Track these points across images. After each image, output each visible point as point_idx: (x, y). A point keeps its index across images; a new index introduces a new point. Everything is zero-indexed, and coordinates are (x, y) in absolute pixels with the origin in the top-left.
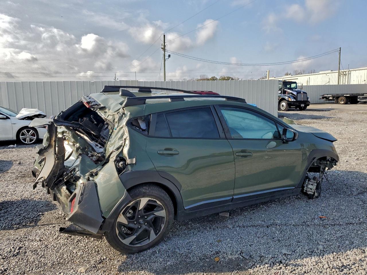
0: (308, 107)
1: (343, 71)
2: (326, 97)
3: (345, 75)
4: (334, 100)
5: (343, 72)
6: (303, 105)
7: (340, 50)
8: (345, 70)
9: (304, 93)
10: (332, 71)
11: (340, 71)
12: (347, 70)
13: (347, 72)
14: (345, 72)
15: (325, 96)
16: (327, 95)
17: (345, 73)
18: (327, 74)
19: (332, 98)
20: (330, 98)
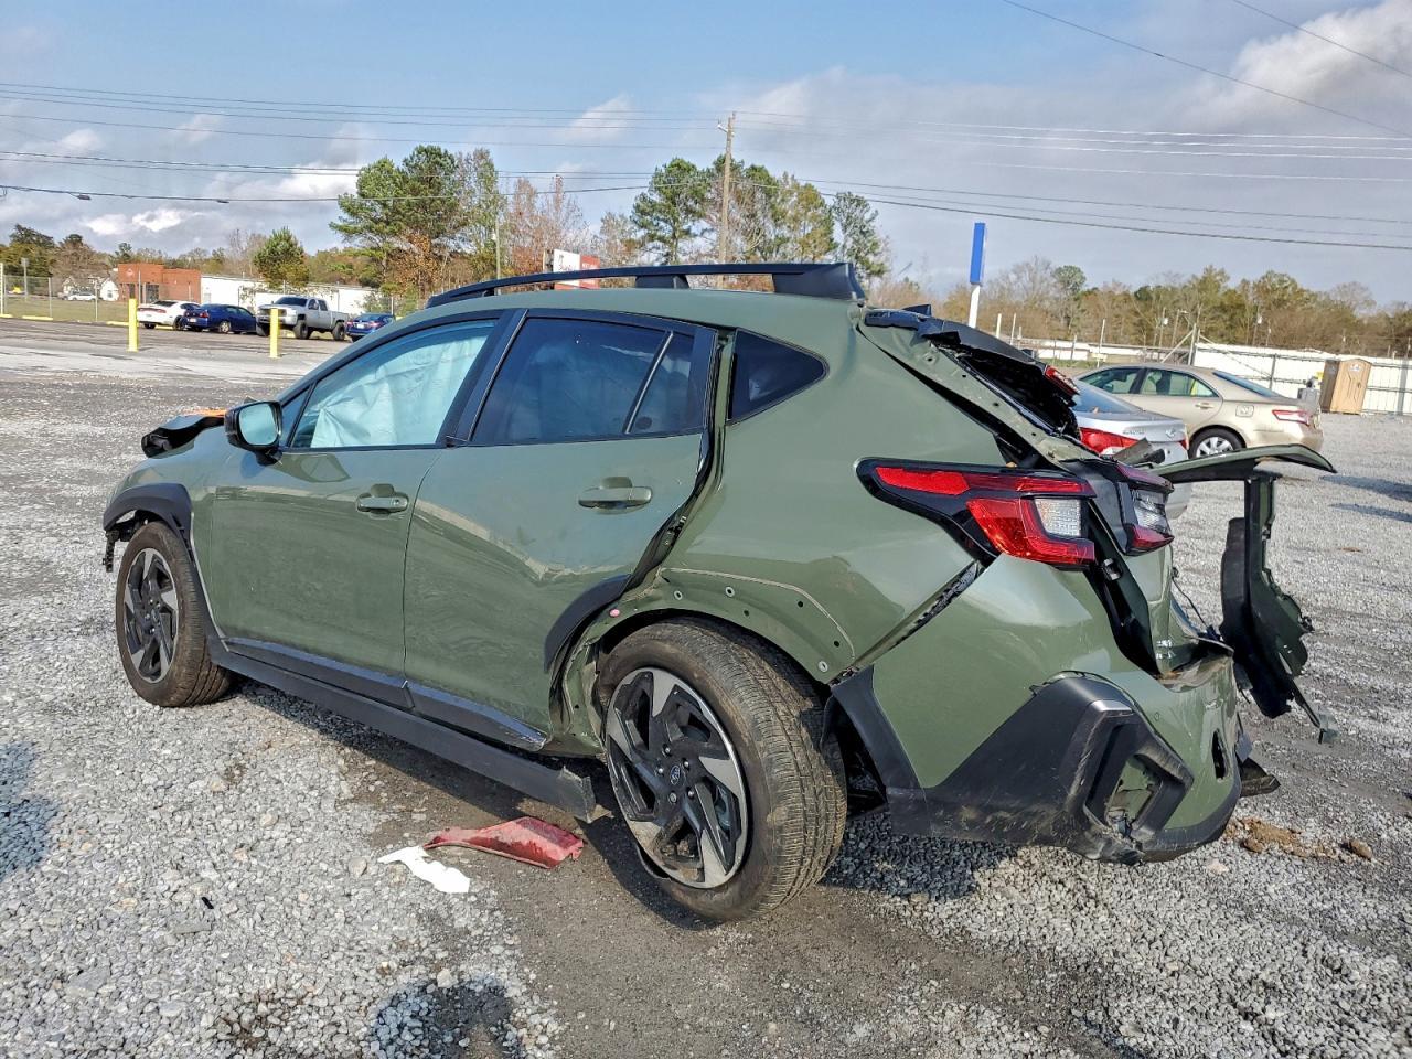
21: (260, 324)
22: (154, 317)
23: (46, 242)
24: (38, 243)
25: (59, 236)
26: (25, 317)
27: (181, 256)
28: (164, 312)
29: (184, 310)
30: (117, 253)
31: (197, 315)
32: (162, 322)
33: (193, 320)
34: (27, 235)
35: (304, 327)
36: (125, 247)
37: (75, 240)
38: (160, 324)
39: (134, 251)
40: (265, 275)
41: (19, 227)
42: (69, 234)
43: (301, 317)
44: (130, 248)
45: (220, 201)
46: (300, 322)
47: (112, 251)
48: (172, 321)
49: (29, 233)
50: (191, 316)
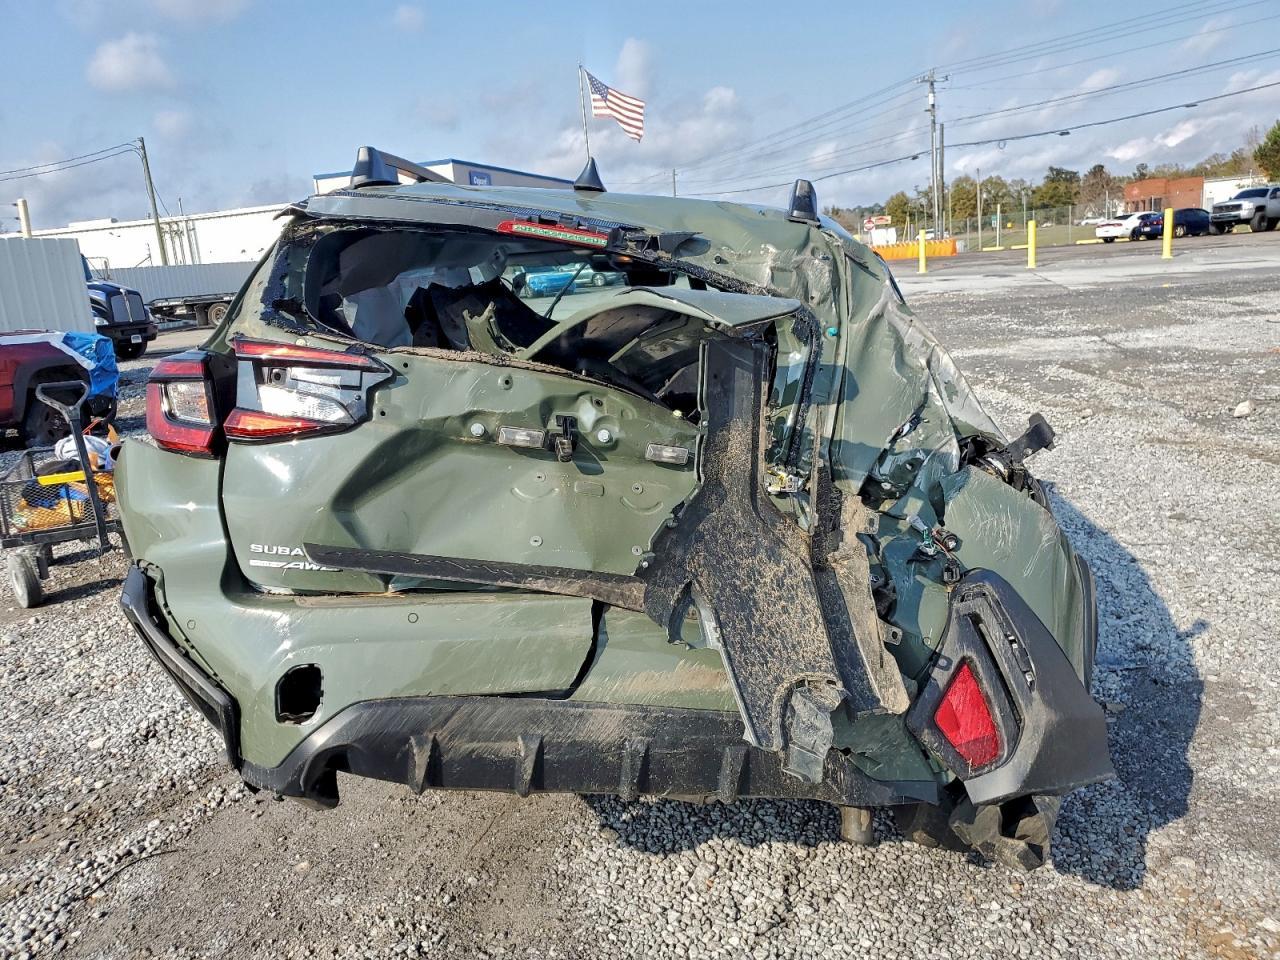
0: (151, 346)
1: (168, 220)
2: (162, 307)
3: (179, 233)
4: (194, 318)
5: (168, 223)
6: (136, 339)
7: (143, 148)
8: (175, 219)
9: (129, 292)
10: (114, 221)
11: (161, 220)
12: (181, 218)
13: (182, 225)
14: (176, 223)
15: (160, 305)
16: (166, 300)
17: (175, 227)
18: (111, 231)
19: (185, 312)
20: (179, 312)
21: (1214, 224)
22: (1112, 232)
23: (1072, 177)
24: (1066, 180)
25: (1083, 170)
26: (1013, 247)
27: (1198, 165)
28: (1120, 225)
29: (1140, 221)
30: (1134, 175)
31: (1151, 224)
32: (1118, 235)
33: (1147, 229)
34: (1058, 174)
35: (1262, 219)
36: (1143, 167)
37: (1098, 170)
38: (1117, 237)
39: (1151, 169)
40: (1266, 169)
41: (1051, 169)
42: (1094, 165)
43: (1260, 209)
44: (1146, 167)
45: (1188, 106)
46: (1259, 214)
47: (1130, 172)
48: (1129, 232)
49: (1059, 172)
50: (1146, 225)
